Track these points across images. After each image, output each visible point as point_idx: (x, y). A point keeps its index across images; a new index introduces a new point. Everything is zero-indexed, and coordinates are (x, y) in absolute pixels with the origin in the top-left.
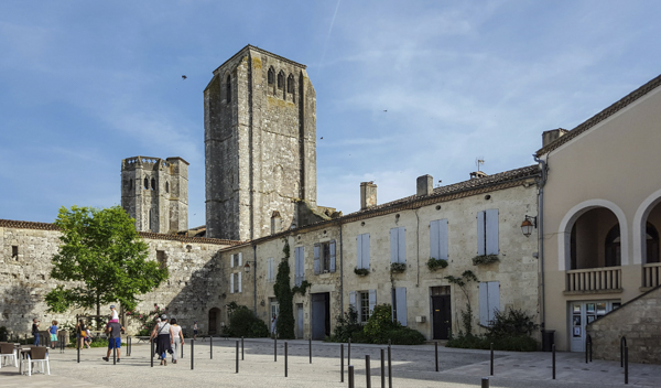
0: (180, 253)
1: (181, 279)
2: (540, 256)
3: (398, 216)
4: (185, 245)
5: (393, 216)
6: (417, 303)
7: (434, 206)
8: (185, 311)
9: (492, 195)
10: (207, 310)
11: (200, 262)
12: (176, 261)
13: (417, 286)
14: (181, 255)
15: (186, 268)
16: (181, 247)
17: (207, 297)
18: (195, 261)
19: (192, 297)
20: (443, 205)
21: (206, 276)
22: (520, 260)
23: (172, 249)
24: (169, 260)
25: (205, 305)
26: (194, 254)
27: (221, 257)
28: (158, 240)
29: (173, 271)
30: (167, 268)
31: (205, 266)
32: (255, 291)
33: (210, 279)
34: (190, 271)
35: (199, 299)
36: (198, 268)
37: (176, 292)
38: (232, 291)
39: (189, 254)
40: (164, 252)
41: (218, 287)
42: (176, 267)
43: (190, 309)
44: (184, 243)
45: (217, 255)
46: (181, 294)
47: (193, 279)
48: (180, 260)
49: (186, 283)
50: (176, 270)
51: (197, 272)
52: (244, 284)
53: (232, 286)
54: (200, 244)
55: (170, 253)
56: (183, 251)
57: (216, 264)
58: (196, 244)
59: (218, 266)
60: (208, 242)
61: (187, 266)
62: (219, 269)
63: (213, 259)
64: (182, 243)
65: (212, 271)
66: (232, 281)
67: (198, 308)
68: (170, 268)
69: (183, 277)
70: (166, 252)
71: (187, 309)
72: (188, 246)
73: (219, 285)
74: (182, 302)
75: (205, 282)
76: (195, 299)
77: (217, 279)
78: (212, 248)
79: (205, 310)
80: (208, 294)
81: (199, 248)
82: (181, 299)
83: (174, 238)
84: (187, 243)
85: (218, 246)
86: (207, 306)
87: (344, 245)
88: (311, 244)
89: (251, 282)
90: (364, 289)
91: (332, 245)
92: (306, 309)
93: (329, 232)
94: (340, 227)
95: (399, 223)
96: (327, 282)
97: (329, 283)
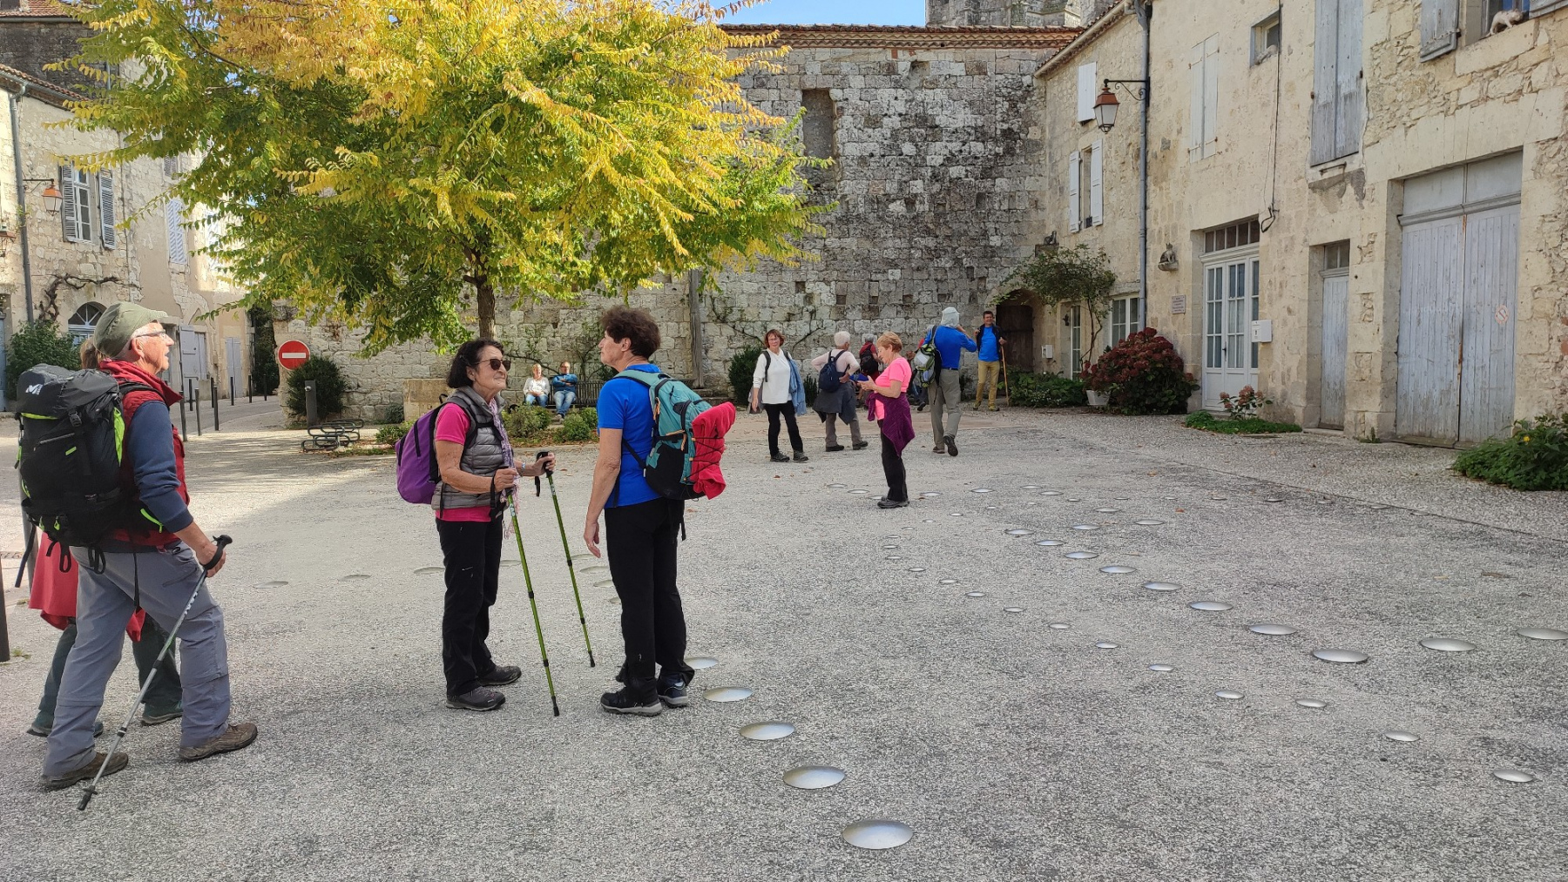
0: (886, 94)
1: (892, 188)
4: (903, 65)
8: (907, 304)
11: (963, 118)
12: (873, 122)
14: (891, 100)
15: (908, 148)
16: (891, 69)
17: (990, 254)
18: (941, 120)
19: (934, 254)
21: (986, 174)
23: (857, 82)
24: (846, 120)
25: (983, 279)
26: (940, 94)
27: (1043, 97)
28: (807, 52)
29: (863, 160)
30: (840, 151)
31: (981, 135)
32: (1146, 208)
33: (1002, 184)
34: (924, 159)
35: (958, 261)
36: (955, 146)
37: (871, 236)
38: (1074, 222)
39: (919, 96)
40: (826, 92)
41: (1033, 213)
42: (872, 147)
43: (925, 298)
44: (900, 53)
45: (1028, 91)
46: (892, 246)
47: (936, 187)
48: (886, 120)
49: (910, 202)
50: (872, 155)
51: (950, 160)
52: (1109, 187)
53: (1074, 201)
54: (962, 54)
55: (851, 94)
56: (898, 85)
57: (1027, 125)
58: (947, 55)
59: (1034, 133)
60: (994, 44)
61: (912, 140)
62: (1038, 145)
63: (1013, 106)
64: (895, 55)
65: (1009, 151)
66: (1073, 185)
67: (957, 293)
68: (851, 150)
69: (900, 183)
70: (836, 94)
71: (915, 298)
72: (915, 65)
73: (1036, 204)
74: (896, 274)
75: (980, 197)
76: (946, 262)
77: (1029, 183)
78: (1011, 66)
79: (980, 301)
80: (995, 241)
81: (959, 69)
82: (893, 264)
83: (862, 37)
84: (912, 51)
85: (1036, 53)
86: (989, 286)
89: (1128, 173)
92: (1368, 272)
96: (1503, 84)
97: (1517, 94)
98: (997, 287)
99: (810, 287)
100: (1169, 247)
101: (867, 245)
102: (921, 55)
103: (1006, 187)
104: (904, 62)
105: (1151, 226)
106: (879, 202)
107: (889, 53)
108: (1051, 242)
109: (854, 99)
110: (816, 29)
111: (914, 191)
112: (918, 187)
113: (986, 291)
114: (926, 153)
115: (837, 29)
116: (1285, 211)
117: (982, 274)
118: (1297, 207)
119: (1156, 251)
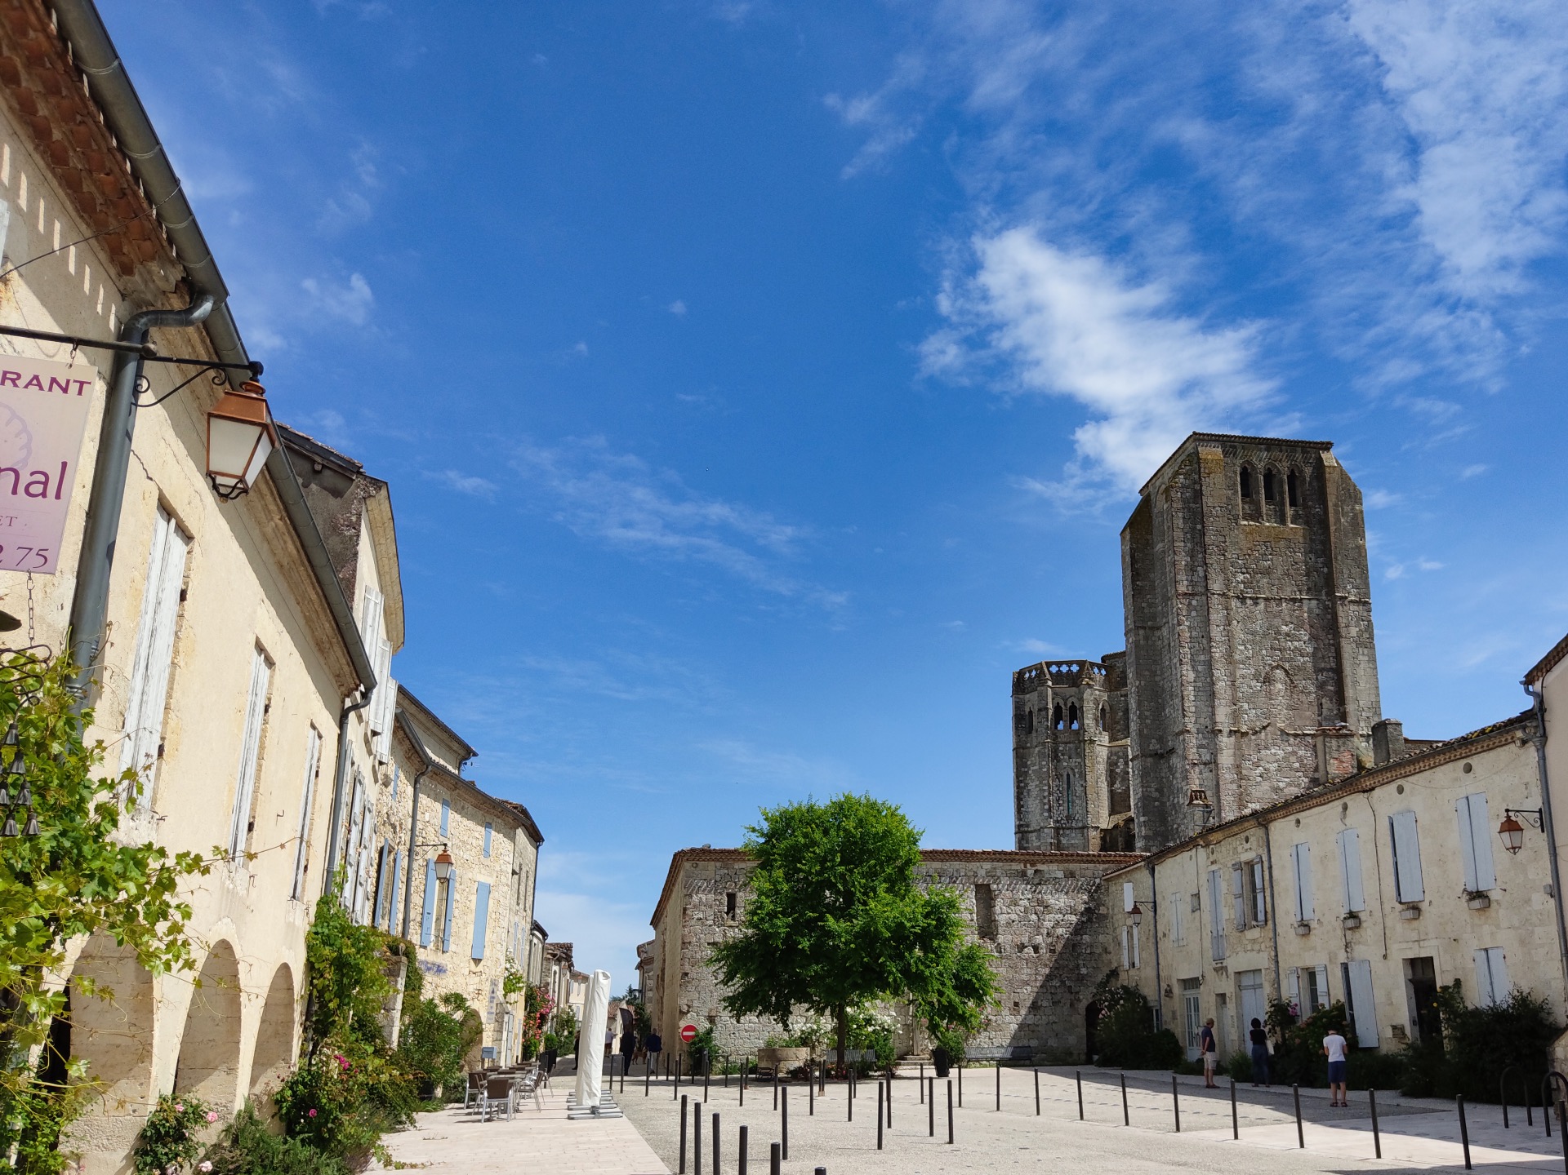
0: (1021, 886)
1: (1025, 940)
2: (1555, 892)
3: (1345, 807)
4: (1030, 872)
5: (1339, 804)
6: (1388, 995)
7: (1393, 787)
8: (1035, 1006)
9: (1474, 761)
10: (1081, 1007)
11: (1064, 901)
13: (1385, 957)
15: (1033, 918)
16: (1023, 874)
17: (1081, 979)
19: (1050, 978)
20: (1406, 783)
21: (1077, 933)
22: (1528, 901)
23: (1005, 881)
24: (1000, 902)
25: (1077, 993)
26: (1050, 887)
27: (1107, 890)
28: (978, 864)
29: (1009, 924)
30: (997, 919)
31: (1074, 910)
32: (1158, 964)
33: (1086, 938)
34: (1042, 924)
35: (1063, 982)
36: (1059, 917)
37: (1013, 965)
38: (1126, 965)
39: (1039, 887)
40: (988, 885)
41: (1104, 955)
42: (1014, 917)
43: (1045, 1004)
44: (1028, 865)
45: (1099, 888)
46: (1026, 973)
47: (1050, 940)
48: (1021, 901)
49: (1036, 949)
50: (1014, 921)
51: (1057, 924)
52: (1141, 949)
53: (1125, 952)
54: (1062, 866)
55: (1001, 887)
56: (1027, 882)
57: (1098, 906)
58: (1054, 867)
59: (1103, 910)
60: (1080, 862)
61: (1036, 913)
62: (1105, 917)
63: (1091, 895)
64: (1025, 867)
65: (1090, 920)
66: (1125, 943)
67: (1063, 1001)
68: (1003, 918)
69: (1030, 937)
70: (994, 887)
71: (1040, 1003)
72: (1036, 871)
73: (1106, 951)
74: (1028, 988)
75: (1074, 945)
76: (1056, 983)
77: (1101, 938)
78: (1089, 873)
79: (1076, 1006)
80: (1084, 971)
81: (1060, 874)
82: (1027, 983)
83: (1008, 857)
84: (1034, 865)
85: (1101, 867)
86: (1081, 997)
87: (1274, 867)
88: (1230, 865)
89: (1150, 944)
90: (1308, 963)
91: (1257, 868)
92: (1231, 1006)
93: (1252, 839)
94: (1267, 828)
95: (1347, 821)
96: (1257, 947)
97: (1259, 951)
98: (1085, 996)
100: (1168, 986)
101: (1011, 972)
102: (1040, 867)
103: (1088, 940)
104: (1030, 870)
105: (1161, 973)
106: (1018, 947)
107: (1022, 865)
108: (1115, 973)
109: (1004, 891)
110: (984, 852)
111: (1038, 942)
112: (1039, 939)
113: (1079, 1000)
114: (1044, 921)
115: (995, 853)
116: (1208, 977)
117: (1077, 989)
118: (1211, 976)
119: (1164, 986)
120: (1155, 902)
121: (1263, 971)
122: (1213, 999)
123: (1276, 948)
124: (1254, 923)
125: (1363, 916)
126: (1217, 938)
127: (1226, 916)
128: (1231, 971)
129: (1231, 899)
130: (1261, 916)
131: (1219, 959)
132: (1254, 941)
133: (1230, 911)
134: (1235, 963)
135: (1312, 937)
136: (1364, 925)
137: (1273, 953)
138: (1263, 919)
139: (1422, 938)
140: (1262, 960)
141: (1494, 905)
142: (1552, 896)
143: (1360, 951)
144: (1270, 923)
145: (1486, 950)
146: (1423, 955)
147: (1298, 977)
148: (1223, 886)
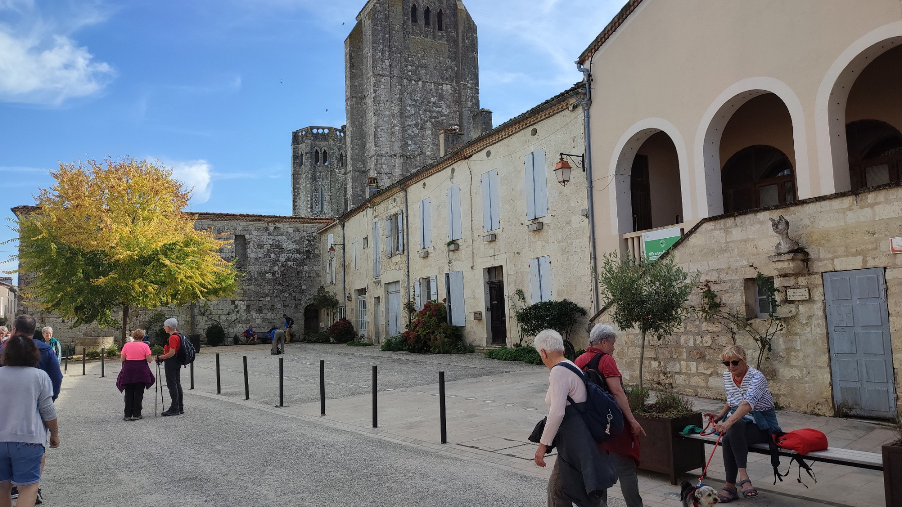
0: (265, 237)
1: (267, 269)
2: (590, 214)
3: (453, 170)
5: (449, 170)
6: (474, 292)
7: (485, 151)
8: (273, 309)
9: (539, 126)
10: (302, 308)
11: (292, 246)
12: (260, 246)
14: (267, 240)
15: (273, 256)
16: (267, 229)
17: (302, 292)
18: (285, 246)
19: (282, 291)
20: (492, 149)
21: (301, 264)
22: (569, 223)
23: (255, 233)
24: (251, 245)
25: (300, 300)
26: (284, 238)
27: (320, 240)
28: (237, 222)
29: (257, 259)
30: (249, 256)
31: (299, 252)
32: (345, 281)
33: (306, 268)
34: (279, 259)
35: (291, 294)
36: (290, 255)
37: (259, 285)
38: (328, 282)
39: (277, 238)
40: (244, 236)
41: (317, 278)
42: (260, 255)
43: (279, 307)
44: (270, 224)
45: (315, 238)
46: (267, 288)
47: (283, 269)
48: (265, 246)
49: (274, 274)
50: (260, 258)
51: (288, 260)
52: (336, 272)
53: (328, 275)
54: (291, 225)
55: (253, 236)
56: (269, 234)
57: (314, 249)
58: (287, 225)
59: (317, 252)
60: (302, 222)
61: (274, 253)
62: (318, 255)
63: (310, 242)
64: (268, 225)
65: (308, 257)
66: (328, 270)
67: (290, 305)
68: (253, 256)
69: (270, 267)
70: (247, 237)
71: (275, 307)
72: (275, 228)
73: (318, 275)
74: (269, 298)
75: (298, 272)
76: (286, 294)
77: (315, 268)
78: (309, 230)
79: (298, 308)
80: (304, 287)
81: (291, 230)
82: (267, 295)
83: (257, 218)
84: (274, 224)
85: (317, 226)
86: (302, 302)
87: (409, 216)
88: (384, 218)
89: (341, 270)
90: (426, 276)
91: (400, 217)
92: (382, 305)
93: (398, 199)
94: (406, 191)
95: (454, 180)
96: (397, 267)
97: (399, 269)
98: (304, 302)
99: (237, 303)
100: (349, 294)
101: (258, 288)
102: (278, 225)
104: (271, 227)
105: (346, 287)
106: (262, 274)
107: (266, 224)
108: (322, 288)
109: (254, 238)
110: (241, 215)
111: (275, 270)
112: (276, 268)
113: (301, 304)
114: (279, 257)
115: (248, 216)
116: (370, 287)
117: (300, 298)
118: (372, 287)
119: (347, 294)
120: (344, 245)
121: (400, 281)
122: (372, 300)
123: (408, 267)
124: (398, 252)
125: (460, 242)
126: (376, 263)
127: (381, 250)
128: (383, 283)
129: (384, 238)
130: (401, 248)
131: (377, 276)
132: (396, 263)
133: (384, 246)
134: (386, 278)
135: (430, 258)
136: (461, 248)
137: (406, 270)
138: (402, 249)
139: (496, 254)
140: (400, 275)
141: (545, 227)
142: (587, 217)
143: (458, 266)
144: (406, 251)
145: (538, 259)
146: (496, 265)
147: (420, 284)
148: (381, 231)
